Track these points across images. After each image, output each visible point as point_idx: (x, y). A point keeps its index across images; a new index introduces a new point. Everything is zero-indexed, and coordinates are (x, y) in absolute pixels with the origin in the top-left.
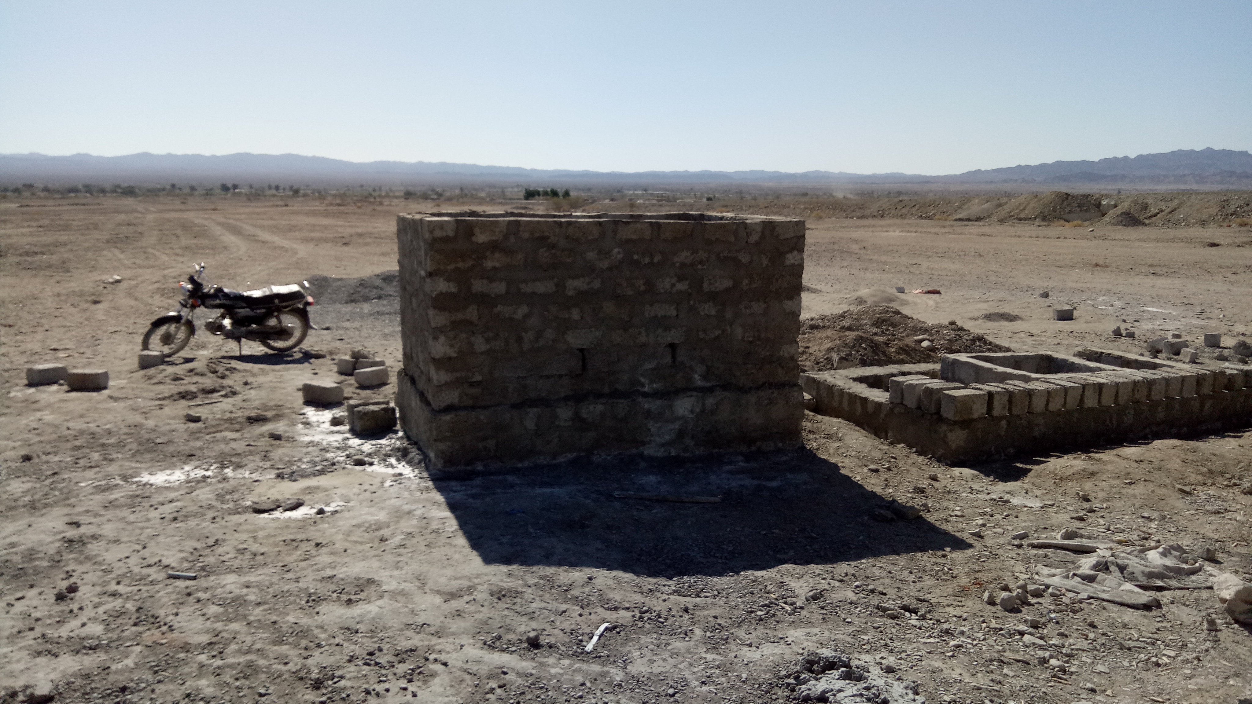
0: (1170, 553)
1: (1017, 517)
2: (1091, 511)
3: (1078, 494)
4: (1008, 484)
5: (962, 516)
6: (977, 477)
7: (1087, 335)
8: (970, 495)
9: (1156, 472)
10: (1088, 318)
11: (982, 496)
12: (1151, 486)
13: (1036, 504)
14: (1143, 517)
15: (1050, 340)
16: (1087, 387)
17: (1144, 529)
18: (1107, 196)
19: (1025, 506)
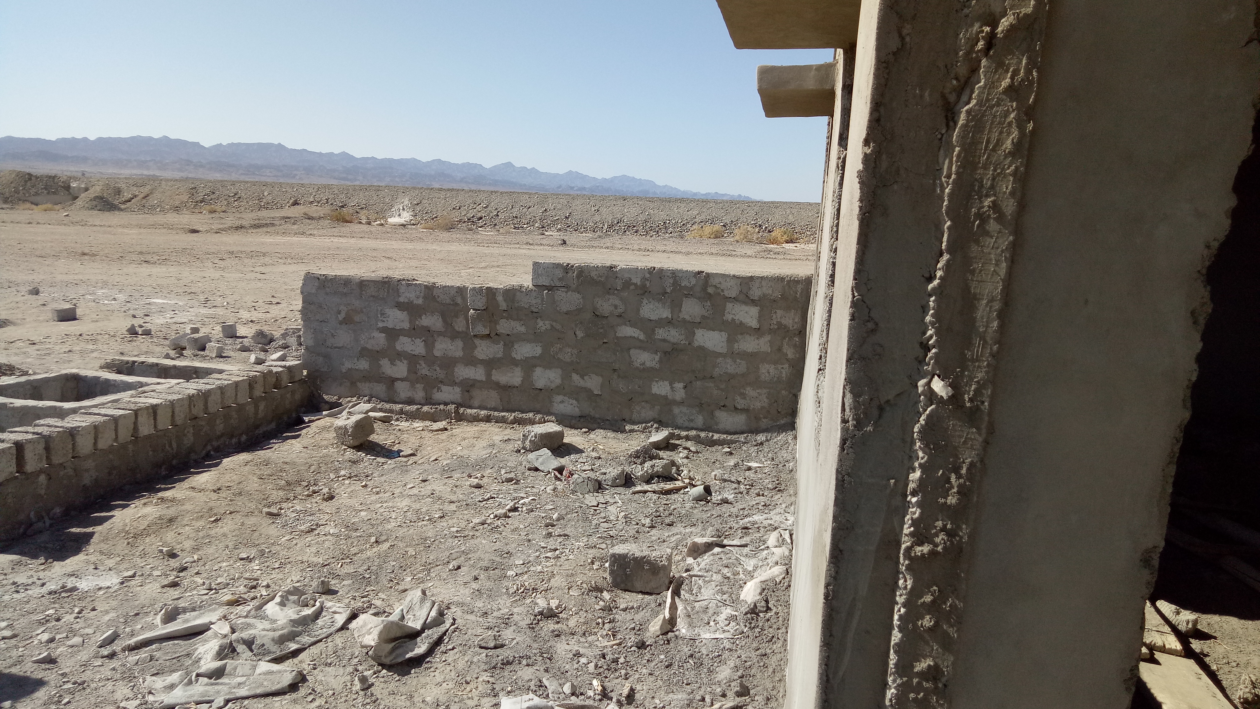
0: (288, 600)
1: (94, 609)
2: (183, 569)
3: (161, 551)
4: (68, 561)
5: (14, 636)
6: (19, 563)
7: (99, 337)
8: (15, 596)
9: (237, 498)
10: (94, 316)
11: (35, 591)
12: (238, 518)
13: (112, 580)
14: (242, 559)
15: (57, 348)
16: (140, 413)
17: (247, 575)
18: (76, 179)
19: (100, 589)
